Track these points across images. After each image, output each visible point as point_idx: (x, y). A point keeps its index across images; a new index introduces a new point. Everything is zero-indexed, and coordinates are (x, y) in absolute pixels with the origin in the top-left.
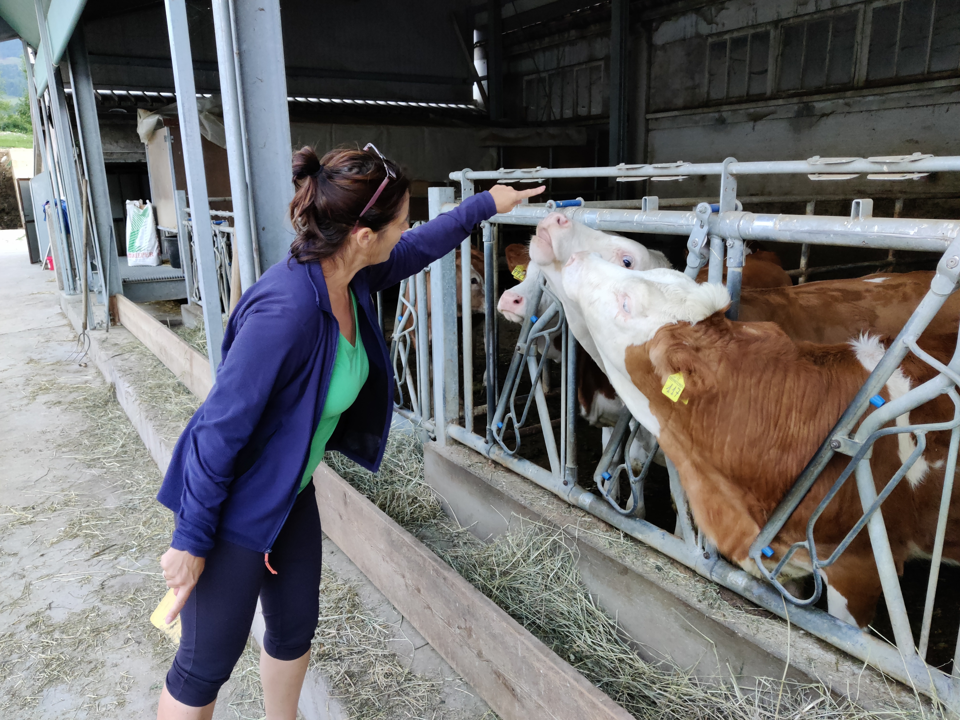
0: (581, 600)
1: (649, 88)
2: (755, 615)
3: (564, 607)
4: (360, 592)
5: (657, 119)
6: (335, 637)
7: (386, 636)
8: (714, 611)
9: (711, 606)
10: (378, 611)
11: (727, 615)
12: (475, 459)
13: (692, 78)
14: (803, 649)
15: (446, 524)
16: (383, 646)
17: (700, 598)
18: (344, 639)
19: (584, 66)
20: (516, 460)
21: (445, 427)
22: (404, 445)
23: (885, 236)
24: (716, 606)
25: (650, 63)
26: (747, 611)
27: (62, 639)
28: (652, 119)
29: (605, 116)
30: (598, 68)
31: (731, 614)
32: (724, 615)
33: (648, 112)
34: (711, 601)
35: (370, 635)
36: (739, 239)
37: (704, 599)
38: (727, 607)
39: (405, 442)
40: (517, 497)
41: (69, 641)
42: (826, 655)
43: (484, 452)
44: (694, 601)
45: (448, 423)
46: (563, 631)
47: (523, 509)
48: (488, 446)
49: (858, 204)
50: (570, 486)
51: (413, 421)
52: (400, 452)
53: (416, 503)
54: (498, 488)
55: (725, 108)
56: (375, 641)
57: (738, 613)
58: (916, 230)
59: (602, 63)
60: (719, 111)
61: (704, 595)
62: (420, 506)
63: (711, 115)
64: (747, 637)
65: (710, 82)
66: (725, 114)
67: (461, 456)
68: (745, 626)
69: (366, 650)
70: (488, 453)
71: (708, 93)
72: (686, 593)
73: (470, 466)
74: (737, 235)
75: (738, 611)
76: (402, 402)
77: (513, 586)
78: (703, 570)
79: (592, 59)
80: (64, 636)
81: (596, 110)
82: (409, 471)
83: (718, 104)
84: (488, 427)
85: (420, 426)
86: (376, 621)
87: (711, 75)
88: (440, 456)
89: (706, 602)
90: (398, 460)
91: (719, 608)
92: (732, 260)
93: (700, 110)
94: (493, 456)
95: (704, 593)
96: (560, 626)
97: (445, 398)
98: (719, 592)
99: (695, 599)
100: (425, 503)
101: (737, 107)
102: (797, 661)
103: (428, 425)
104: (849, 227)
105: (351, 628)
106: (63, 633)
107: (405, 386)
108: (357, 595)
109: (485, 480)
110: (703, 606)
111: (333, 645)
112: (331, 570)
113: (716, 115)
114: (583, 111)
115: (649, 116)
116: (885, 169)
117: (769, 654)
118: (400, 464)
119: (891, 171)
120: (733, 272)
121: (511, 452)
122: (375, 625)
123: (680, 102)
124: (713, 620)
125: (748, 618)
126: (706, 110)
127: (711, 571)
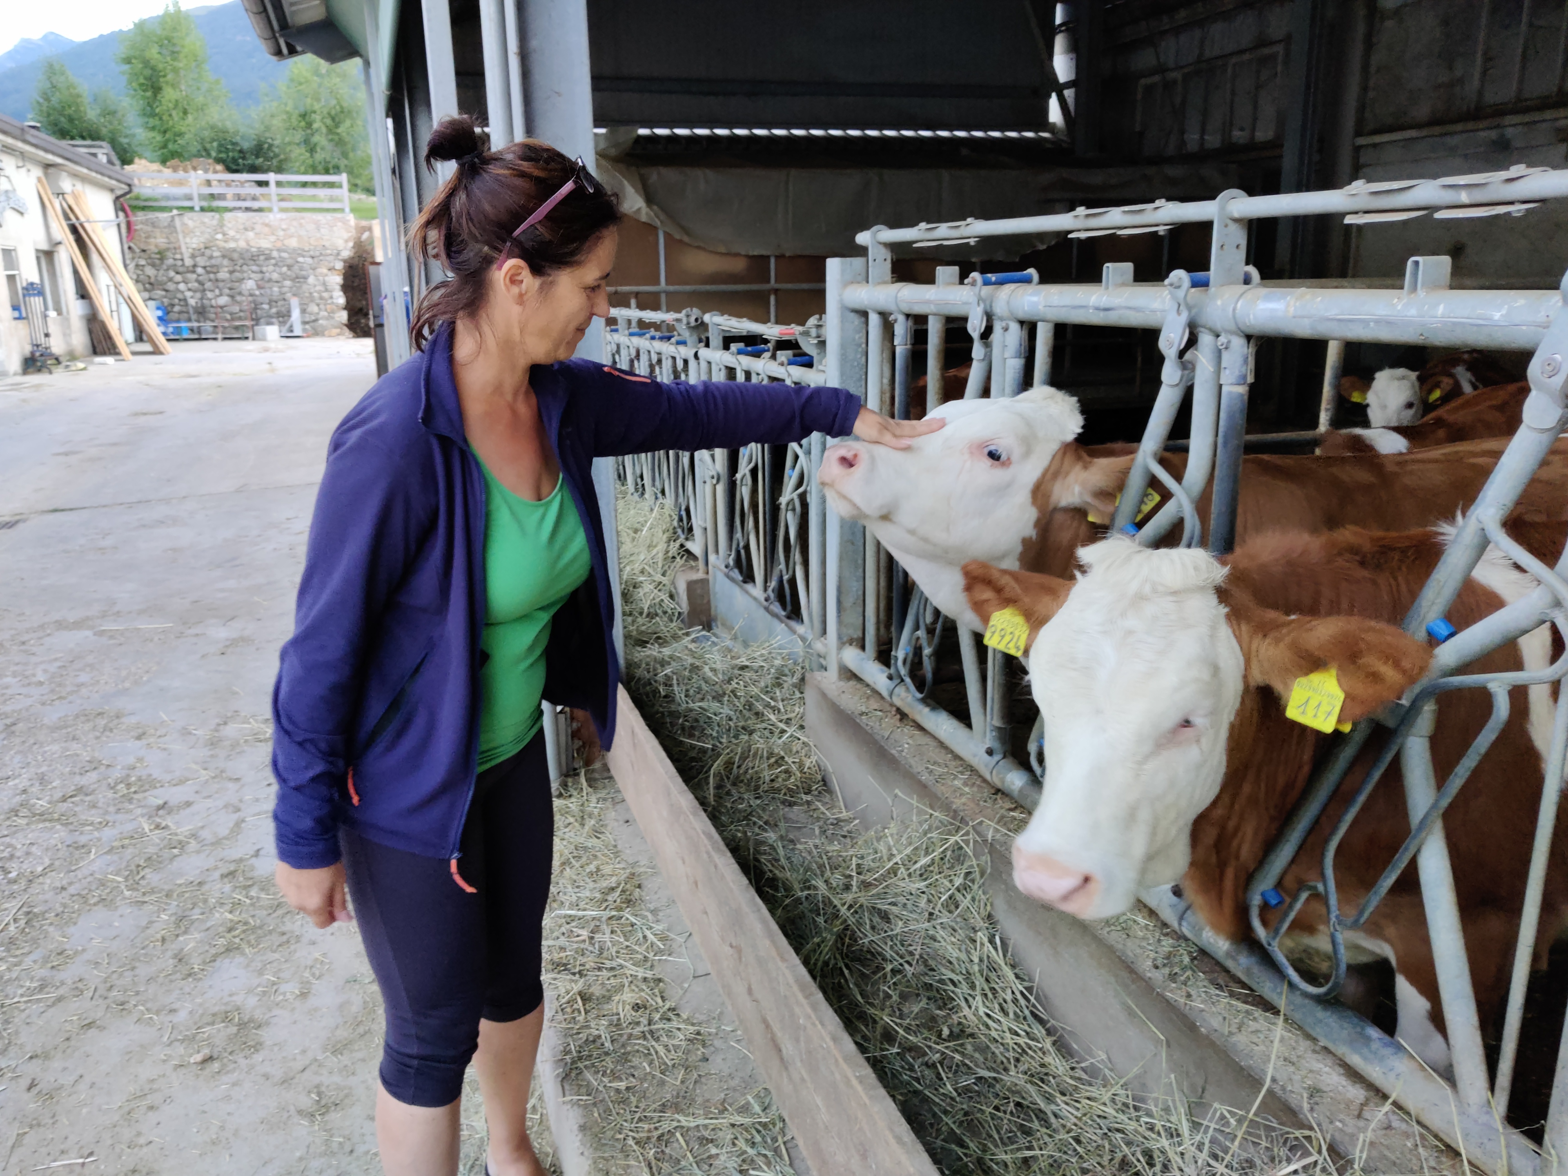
0: (982, 944)
1: (1365, 89)
2: (1246, 1002)
3: (953, 953)
4: (645, 883)
5: (1375, 146)
6: (584, 941)
7: (660, 952)
8: (1174, 985)
9: (1173, 977)
10: (661, 914)
11: (1194, 997)
12: (874, 704)
13: (1451, 68)
14: (1311, 1071)
15: (824, 804)
16: (649, 964)
17: (1159, 962)
18: (597, 946)
19: (1247, 57)
20: (926, 710)
21: (840, 649)
22: (786, 675)
23: (1454, 324)
24: (1182, 978)
25: (1369, 45)
26: (1232, 995)
27: (258, 898)
28: (1367, 146)
29: (1276, 144)
30: (1273, 57)
31: (1203, 995)
32: (1189, 996)
33: (1359, 133)
34: (1176, 970)
35: (636, 948)
36: (1238, 335)
37: (1164, 965)
38: (1200, 984)
39: (786, 671)
40: (918, 767)
41: (267, 902)
42: (1350, 1088)
43: (885, 694)
44: (1145, 966)
45: (843, 644)
46: (945, 991)
47: (923, 789)
48: (890, 684)
49: (1417, 263)
50: (997, 757)
51: (803, 639)
52: (779, 685)
53: (780, 766)
54: (893, 752)
55: (1509, 119)
56: (640, 956)
57: (1218, 995)
58: (1504, 312)
59: (1279, 49)
60: (1498, 126)
61: (1168, 958)
62: (787, 771)
63: (1482, 134)
64: (1214, 1037)
65: (1484, 73)
66: (1509, 132)
67: (856, 698)
68: (1220, 1018)
69: (622, 967)
70: (891, 694)
71: (1480, 93)
72: (1138, 951)
73: (862, 714)
74: (1233, 327)
75: (1217, 992)
76: (789, 608)
77: (879, 906)
78: (1169, 915)
79: (1262, 42)
80: (263, 896)
81: (1263, 134)
82: (786, 717)
83: (1501, 111)
84: (893, 653)
85: (809, 646)
86: (651, 928)
87: (1488, 59)
88: (824, 695)
89: (1166, 971)
90: (772, 698)
91: (1185, 983)
92: (1227, 372)
93: (1459, 127)
94: (897, 702)
95: (1168, 956)
96: (941, 981)
97: (839, 602)
98: (1195, 958)
99: (1149, 963)
100: (794, 768)
101: (1536, 116)
102: (1289, 1088)
103: (819, 646)
104: (1399, 307)
105: (612, 932)
106: (262, 889)
107: (793, 582)
108: (639, 886)
109: (877, 737)
110: (1158, 977)
111: (577, 952)
112: (615, 846)
113: (1493, 134)
114: (1239, 136)
115: (1361, 141)
116: (1464, 197)
117: (1242, 1069)
118: (773, 703)
119: (1473, 202)
120: (1230, 393)
121: (920, 696)
122: (648, 933)
123: (1422, 111)
124: (1167, 1001)
125: (1232, 1006)
126: (1470, 125)
127: (1181, 918)
